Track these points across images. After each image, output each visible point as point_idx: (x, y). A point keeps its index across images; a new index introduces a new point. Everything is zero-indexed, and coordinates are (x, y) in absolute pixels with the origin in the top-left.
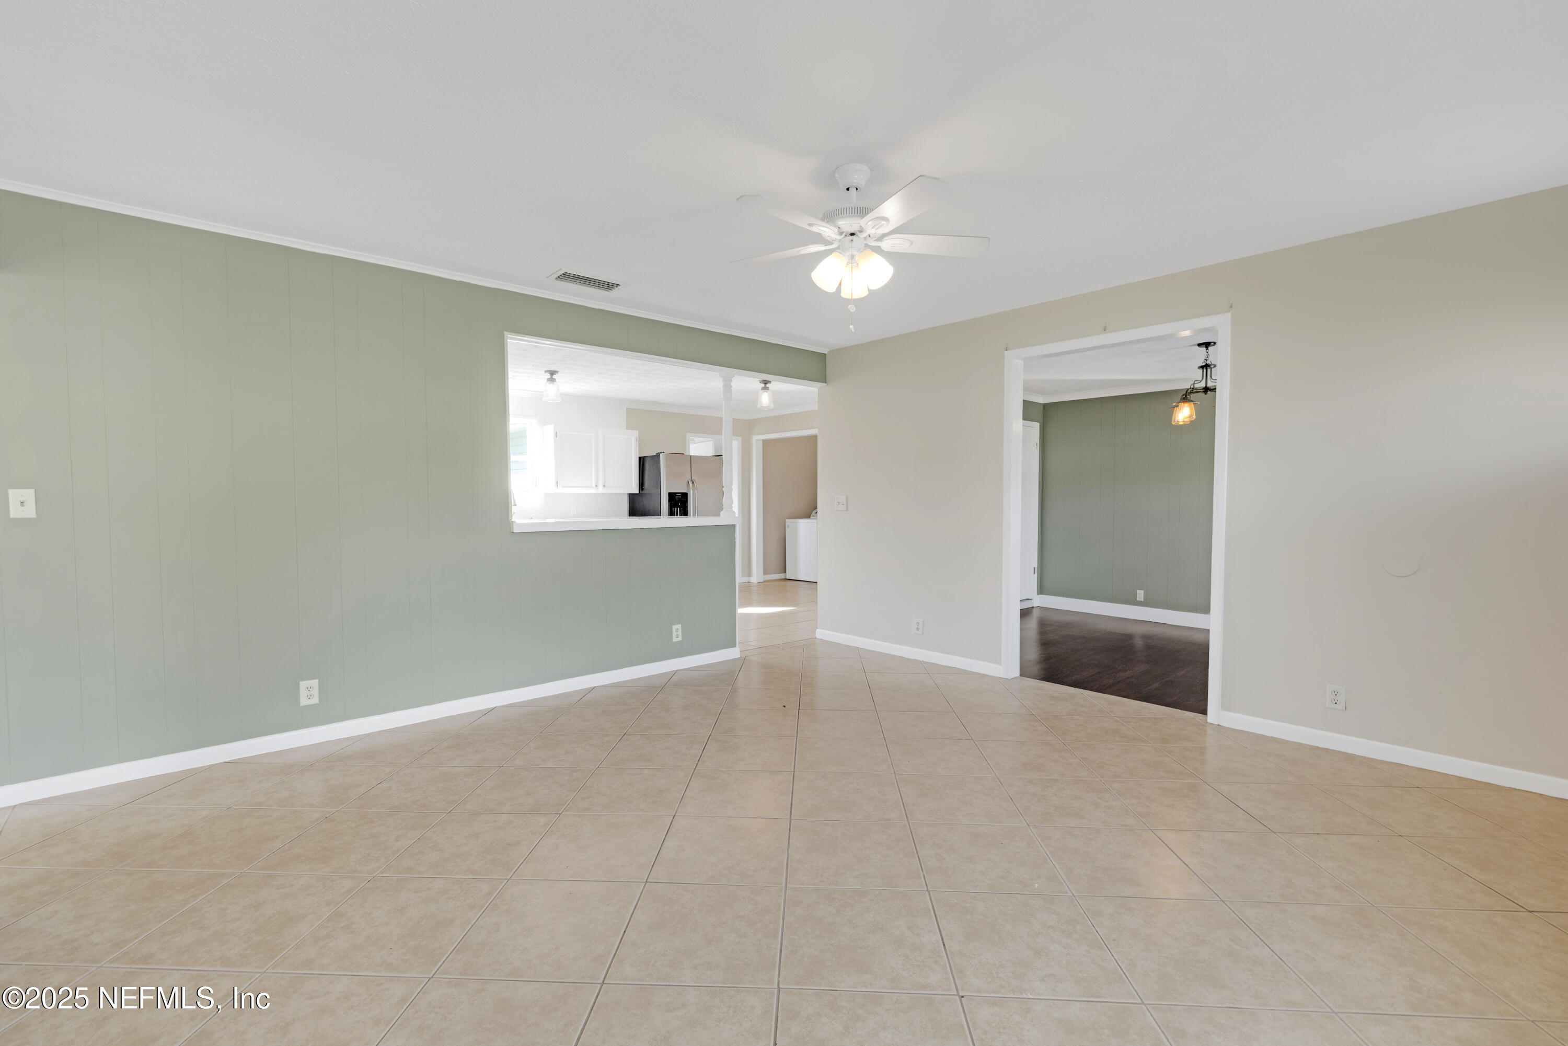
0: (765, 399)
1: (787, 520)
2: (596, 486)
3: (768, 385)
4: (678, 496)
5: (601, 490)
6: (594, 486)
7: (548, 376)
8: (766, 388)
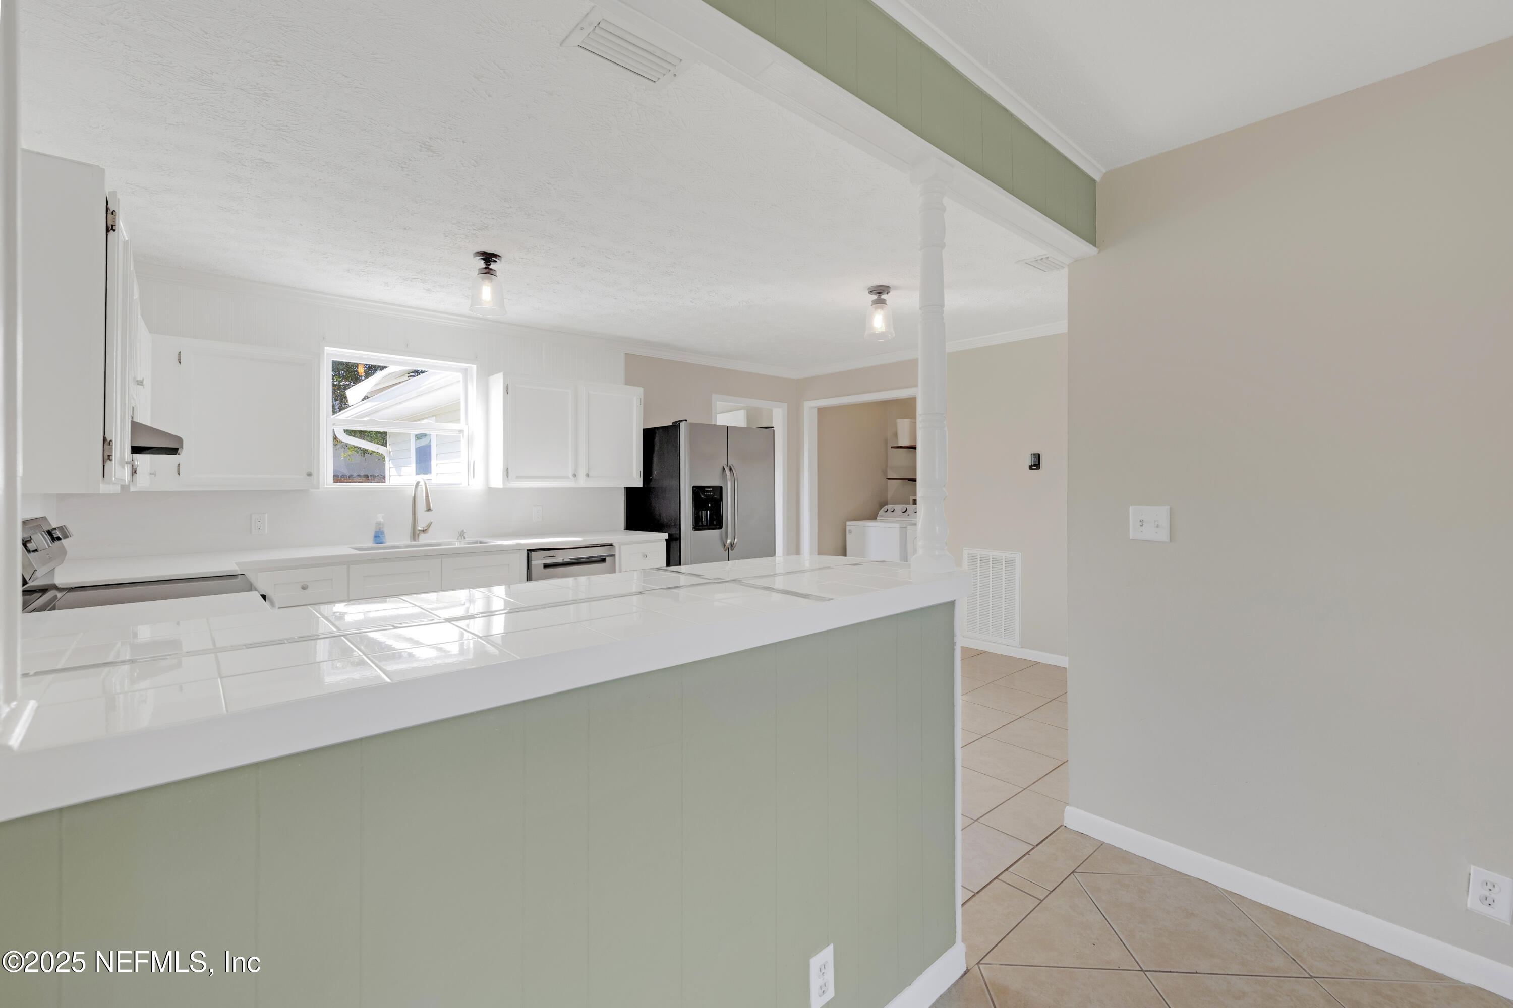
0: (879, 321)
1: (848, 523)
2: (575, 476)
3: (883, 297)
4: (708, 491)
5: (582, 482)
6: (570, 475)
7: (482, 264)
8: (880, 302)
